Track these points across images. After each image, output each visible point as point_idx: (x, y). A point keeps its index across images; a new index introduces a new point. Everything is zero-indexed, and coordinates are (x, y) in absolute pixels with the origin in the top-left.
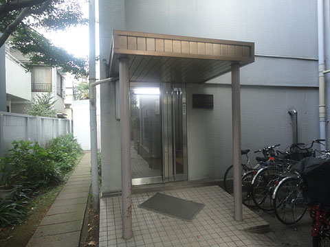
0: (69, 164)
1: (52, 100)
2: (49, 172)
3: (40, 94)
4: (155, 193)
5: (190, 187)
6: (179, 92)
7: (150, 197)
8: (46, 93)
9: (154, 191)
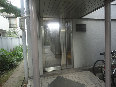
0: (22, 57)
1: (17, 31)
2: (10, 62)
3: (12, 28)
4: (57, 76)
5: (75, 72)
6: (68, 25)
7: (55, 78)
8: (15, 28)
9: (57, 75)
